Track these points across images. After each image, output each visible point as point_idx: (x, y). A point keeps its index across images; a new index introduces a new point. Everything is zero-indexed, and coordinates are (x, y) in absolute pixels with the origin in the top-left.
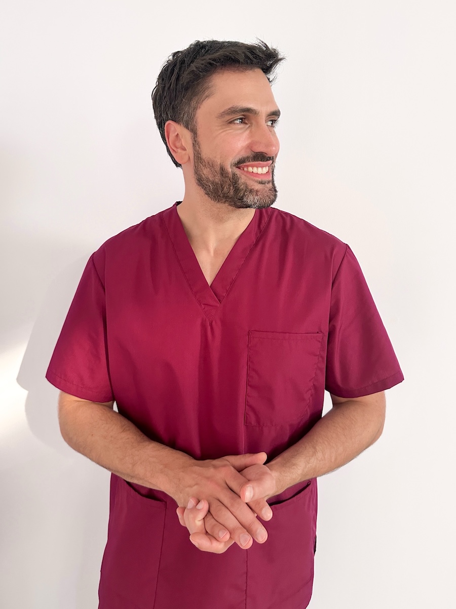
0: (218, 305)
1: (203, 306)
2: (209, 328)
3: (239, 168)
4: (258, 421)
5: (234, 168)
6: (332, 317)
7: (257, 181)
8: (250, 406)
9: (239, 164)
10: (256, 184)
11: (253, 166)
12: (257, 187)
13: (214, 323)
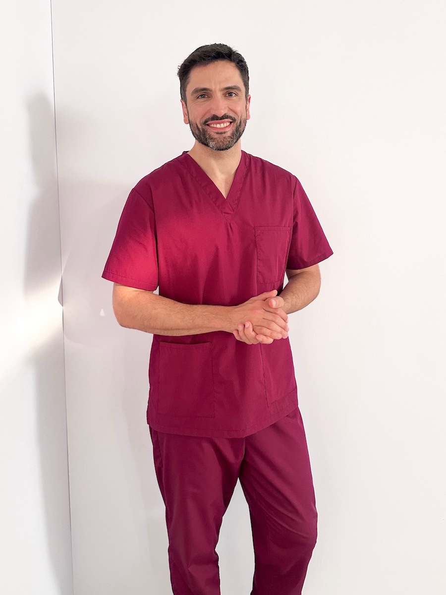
0: (232, 213)
1: (224, 214)
2: (229, 228)
3: (208, 125)
4: (264, 281)
5: (204, 126)
6: (295, 217)
7: (215, 133)
8: (259, 272)
9: (206, 123)
10: (215, 134)
11: (214, 124)
12: (216, 136)
13: (231, 224)
